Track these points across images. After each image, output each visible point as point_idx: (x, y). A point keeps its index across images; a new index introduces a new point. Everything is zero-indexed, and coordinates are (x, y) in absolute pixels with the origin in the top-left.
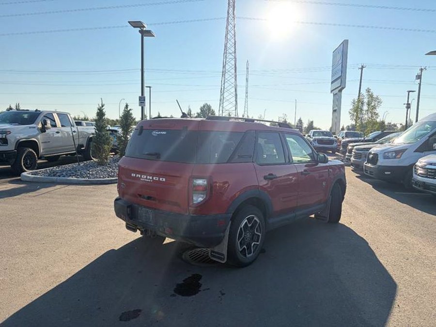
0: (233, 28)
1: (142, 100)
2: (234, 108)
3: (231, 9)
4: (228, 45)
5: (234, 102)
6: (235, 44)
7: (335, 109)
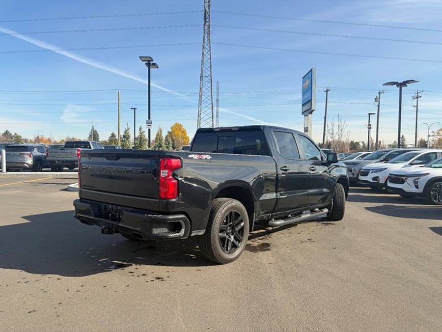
0: (209, 53)
1: (149, 123)
3: (207, 35)
6: (211, 68)
7: (306, 129)
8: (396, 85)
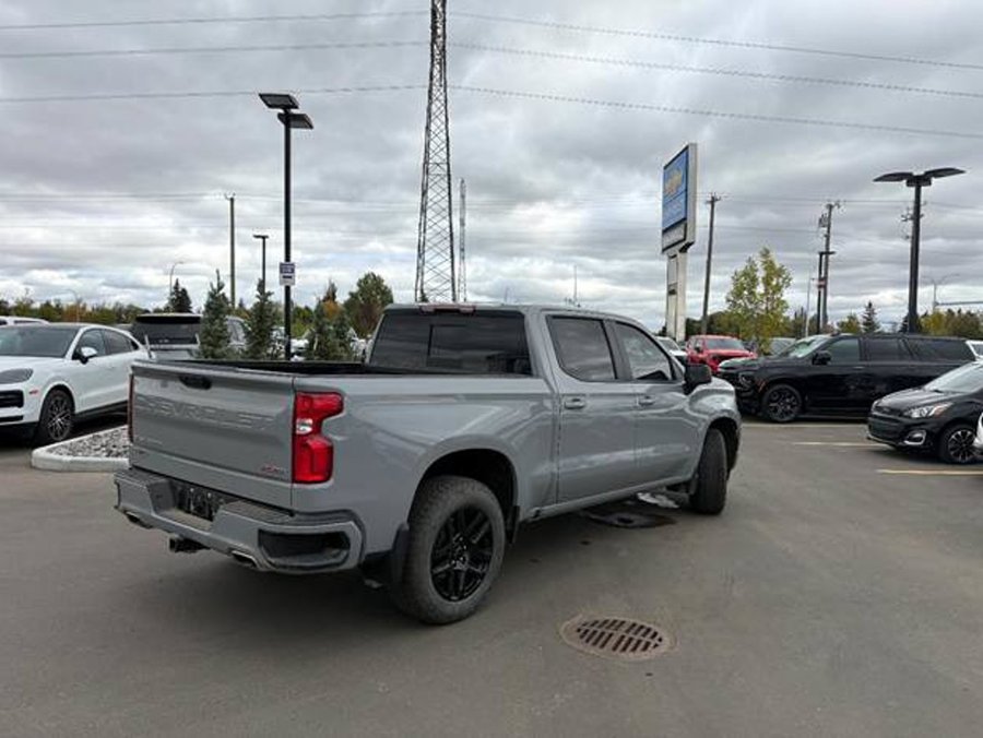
0: (443, 108)
1: (287, 269)
2: (449, 285)
3: (438, 66)
4: (432, 146)
5: (449, 272)
6: (448, 145)
7: (672, 288)
8: (905, 181)
